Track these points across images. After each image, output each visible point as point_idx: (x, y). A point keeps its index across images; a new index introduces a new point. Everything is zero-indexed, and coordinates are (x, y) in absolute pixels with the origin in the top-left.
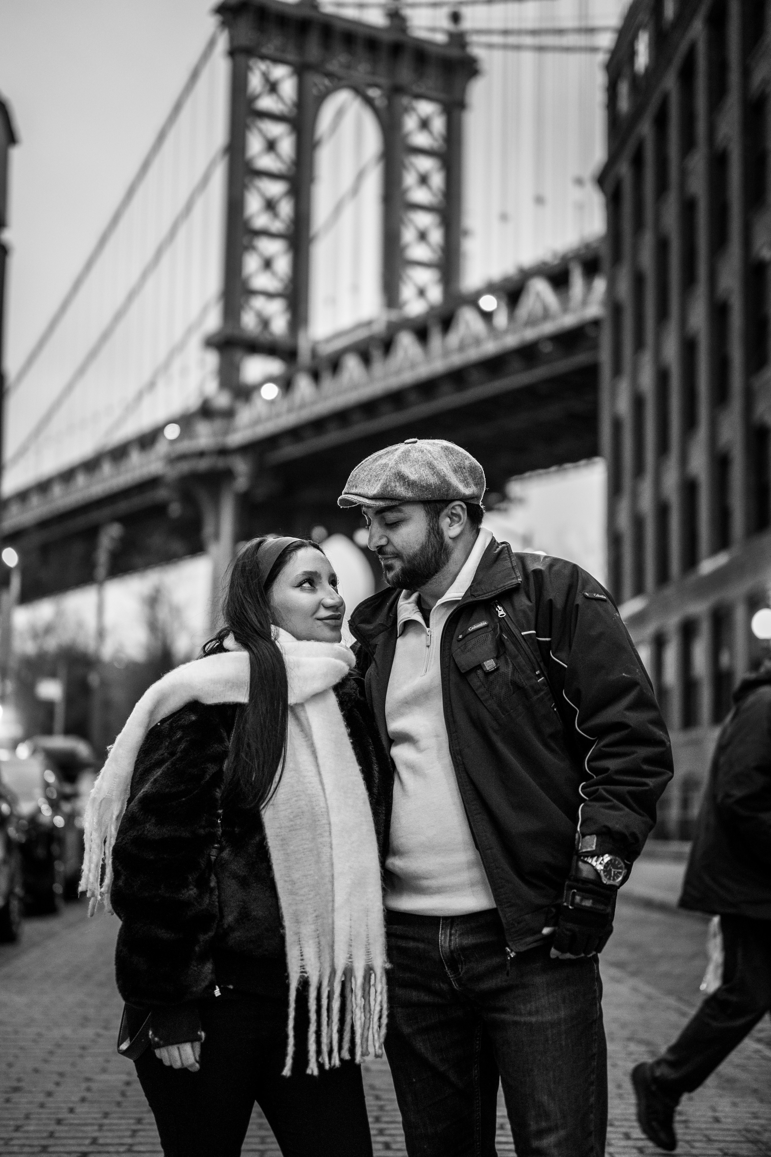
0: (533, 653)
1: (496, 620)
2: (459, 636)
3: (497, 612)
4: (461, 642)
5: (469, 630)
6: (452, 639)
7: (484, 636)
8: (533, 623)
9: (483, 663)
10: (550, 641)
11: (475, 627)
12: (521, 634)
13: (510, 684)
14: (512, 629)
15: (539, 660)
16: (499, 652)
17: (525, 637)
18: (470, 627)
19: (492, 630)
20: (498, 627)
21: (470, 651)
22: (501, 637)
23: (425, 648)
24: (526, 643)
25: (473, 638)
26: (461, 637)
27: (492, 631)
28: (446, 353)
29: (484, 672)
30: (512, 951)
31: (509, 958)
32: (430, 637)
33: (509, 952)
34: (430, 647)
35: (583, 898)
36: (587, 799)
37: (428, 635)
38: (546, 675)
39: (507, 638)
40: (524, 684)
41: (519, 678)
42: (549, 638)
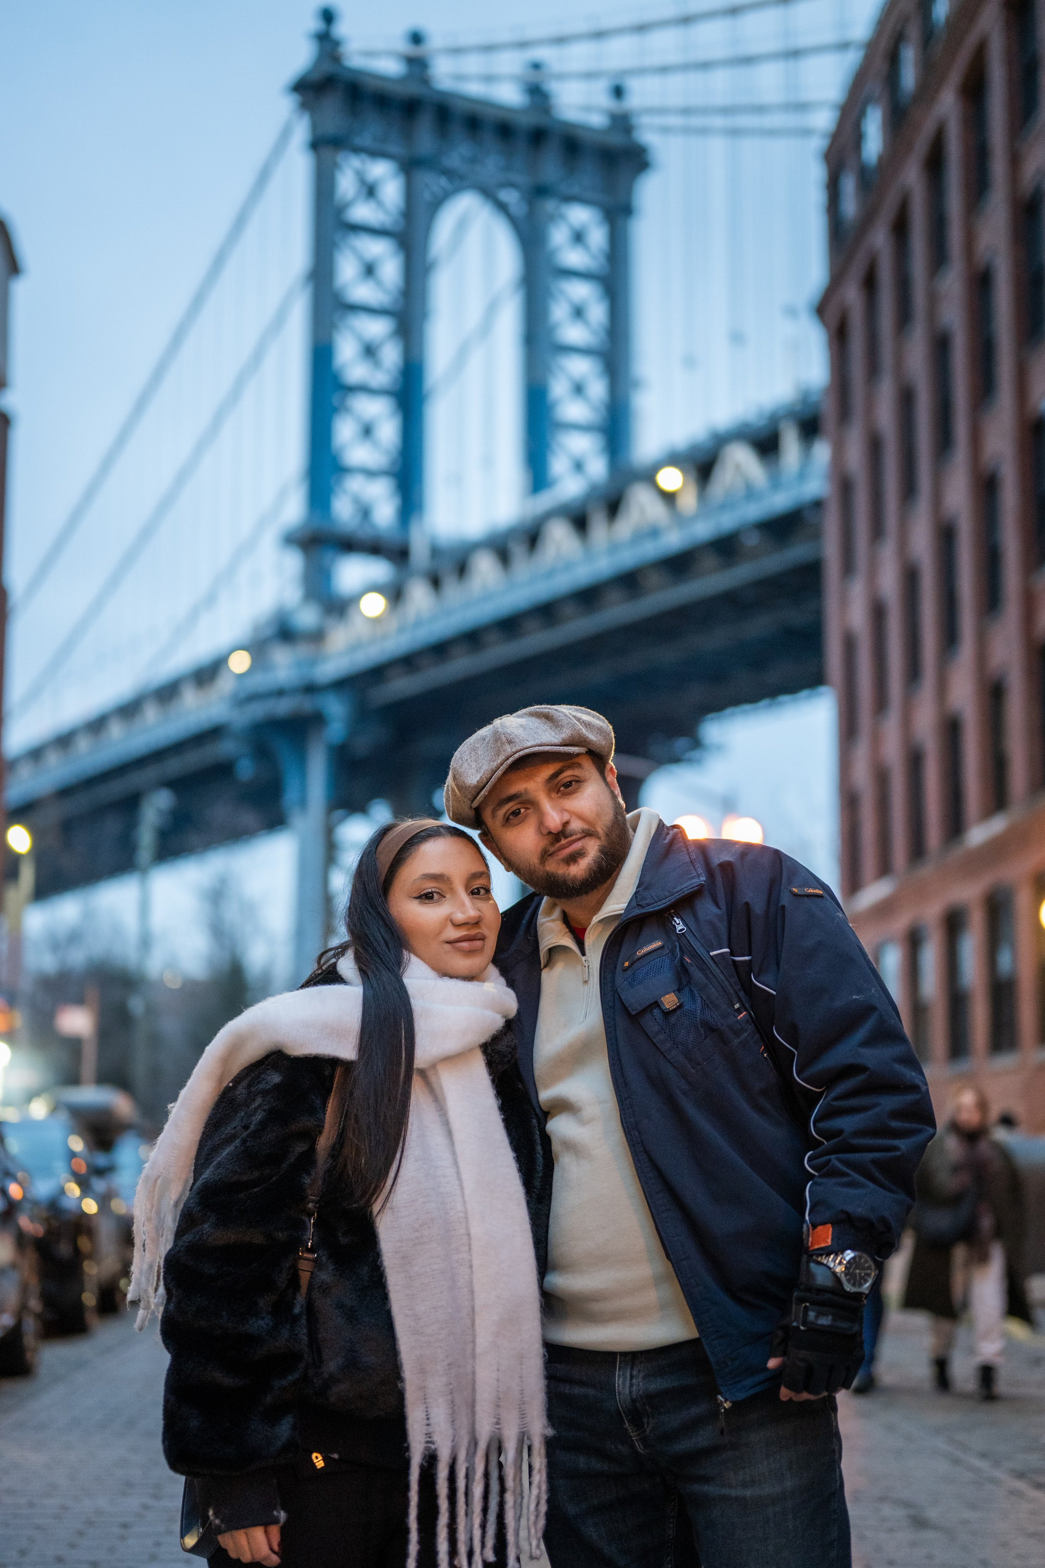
0: (727, 980)
1: (674, 938)
3: (675, 925)
5: (638, 953)
6: (615, 967)
8: (725, 938)
9: (660, 998)
10: (750, 961)
11: (646, 949)
12: (710, 955)
13: (699, 1025)
14: (696, 949)
15: (737, 988)
16: (681, 983)
17: (714, 957)
18: (640, 949)
20: (676, 948)
21: (640, 983)
22: (681, 961)
23: (580, 983)
24: (718, 967)
25: (644, 965)
26: (626, 964)
27: (669, 954)
28: (615, 547)
29: (663, 1011)
30: (726, 1400)
31: (723, 1411)
32: (588, 969)
33: (722, 1402)
34: (589, 982)
35: (819, 1314)
36: (816, 1174)
37: (585, 967)
38: (749, 1009)
39: (691, 962)
40: (719, 1024)
41: (711, 1017)
42: (749, 956)
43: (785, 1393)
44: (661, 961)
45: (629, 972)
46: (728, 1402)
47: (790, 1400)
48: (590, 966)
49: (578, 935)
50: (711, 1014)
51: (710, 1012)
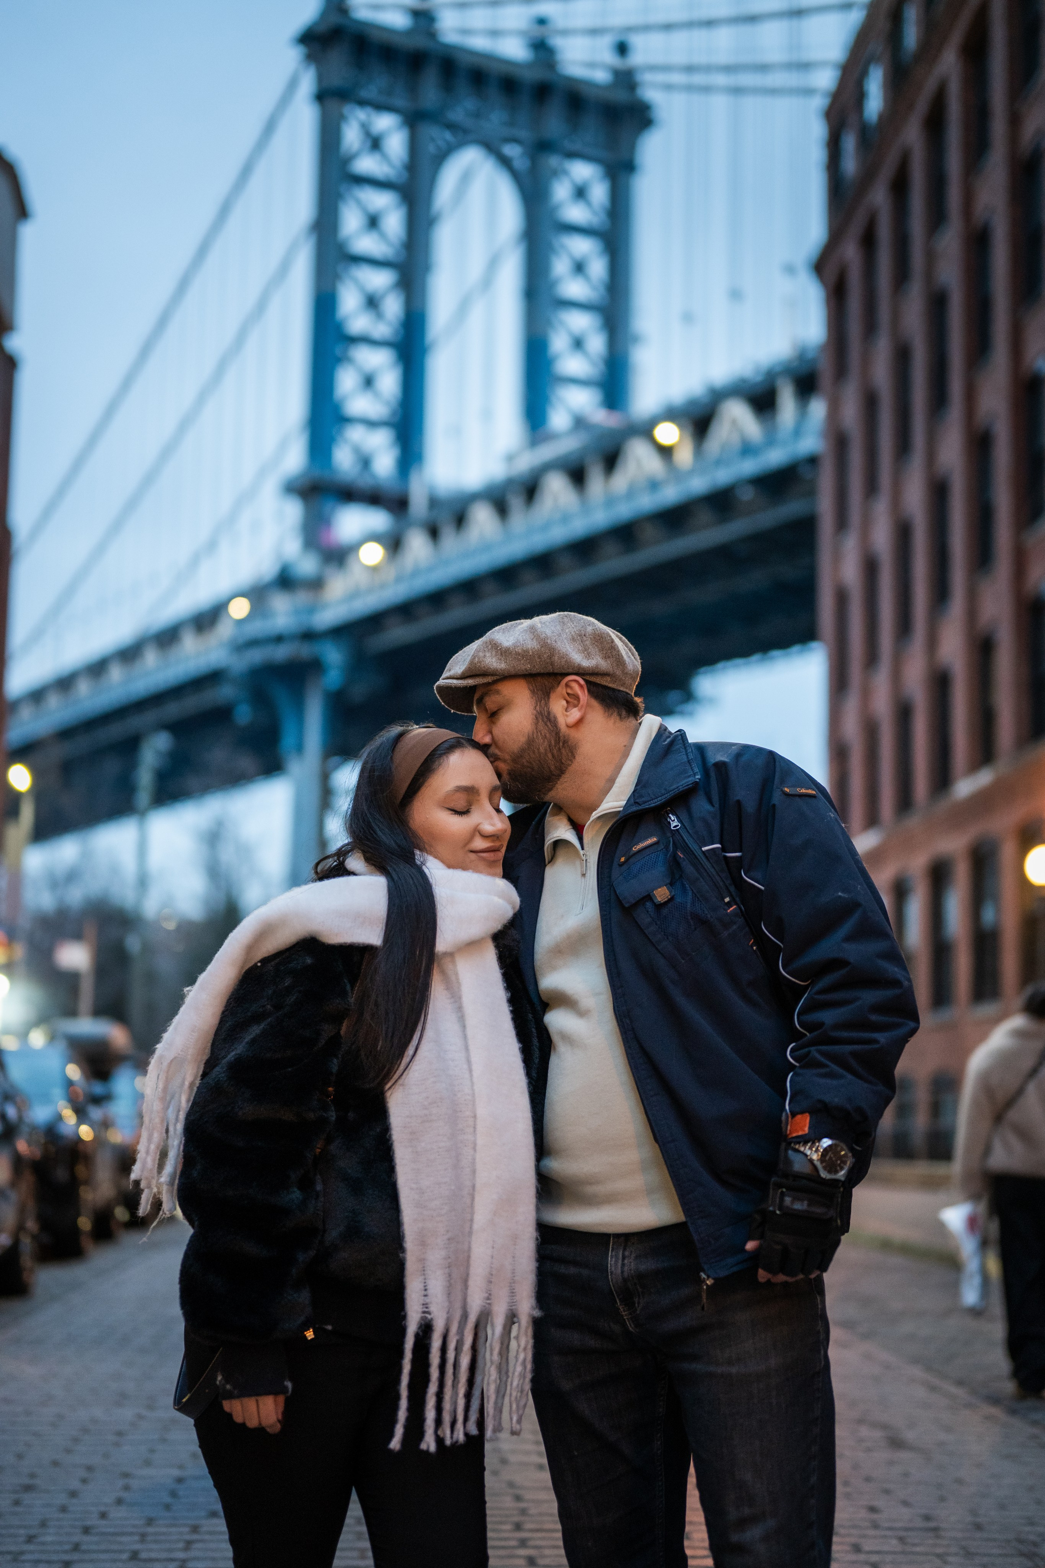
0: (718, 874)
1: (669, 834)
2: (620, 858)
3: (670, 823)
5: (633, 849)
6: (613, 861)
8: (717, 834)
9: (653, 891)
10: (740, 857)
11: (641, 845)
12: (702, 850)
13: (689, 918)
14: (690, 846)
15: (727, 883)
16: (673, 878)
17: (707, 854)
18: (635, 845)
19: (664, 848)
20: (671, 843)
21: (635, 877)
22: (675, 857)
23: (578, 876)
24: (710, 862)
25: (640, 859)
27: (664, 850)
28: (610, 502)
29: (655, 904)
30: (708, 1277)
31: (705, 1287)
32: (586, 863)
33: (704, 1278)
34: (586, 875)
35: (795, 1199)
36: (797, 1064)
37: (583, 861)
38: (739, 902)
39: (684, 857)
40: (709, 916)
41: (701, 909)
42: (739, 852)
43: (763, 1275)
44: (655, 856)
45: (625, 867)
46: (710, 1279)
47: (769, 1281)
48: (588, 860)
49: (578, 829)
50: (701, 907)
51: (701, 904)
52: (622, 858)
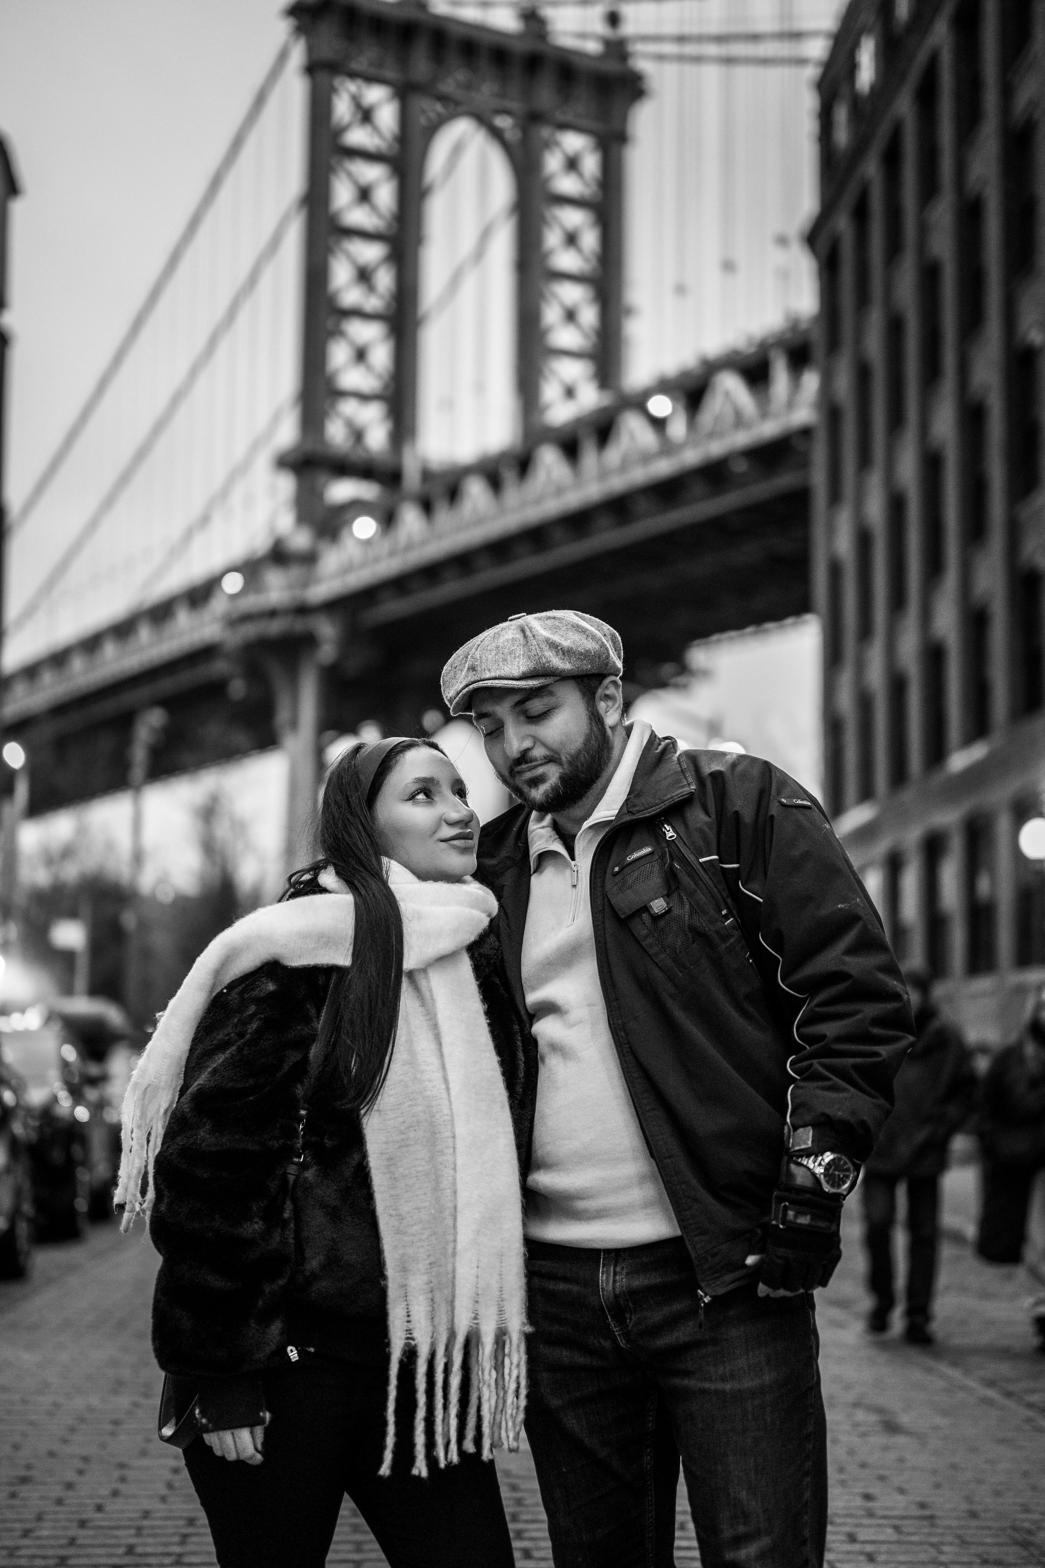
0: (716, 886)
1: (664, 845)
2: (614, 868)
3: (665, 832)
4: (618, 877)
5: (628, 859)
6: (605, 873)
7: (649, 867)
8: (714, 846)
9: (650, 903)
10: (738, 869)
11: (636, 855)
12: (699, 861)
13: (687, 930)
14: (686, 855)
15: (725, 894)
16: (669, 888)
17: (704, 865)
18: (630, 854)
19: (660, 858)
20: (666, 854)
21: (630, 888)
22: (671, 867)
23: (569, 887)
24: (707, 873)
25: (634, 871)
26: (617, 869)
27: (659, 860)
28: (603, 474)
29: (652, 915)
30: (706, 1295)
31: (702, 1305)
32: (579, 875)
33: (702, 1296)
34: (577, 886)
35: (798, 1213)
36: (798, 1077)
37: (574, 871)
38: (736, 915)
39: (681, 868)
40: (707, 929)
41: (699, 922)
42: (736, 864)
43: (762, 1290)
44: (651, 867)
46: (708, 1297)
47: (768, 1296)
48: (581, 872)
49: (568, 841)
50: (699, 919)
51: (698, 917)
52: (616, 868)
